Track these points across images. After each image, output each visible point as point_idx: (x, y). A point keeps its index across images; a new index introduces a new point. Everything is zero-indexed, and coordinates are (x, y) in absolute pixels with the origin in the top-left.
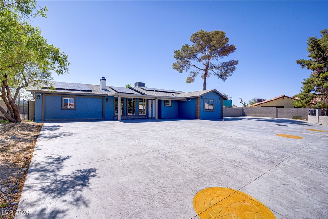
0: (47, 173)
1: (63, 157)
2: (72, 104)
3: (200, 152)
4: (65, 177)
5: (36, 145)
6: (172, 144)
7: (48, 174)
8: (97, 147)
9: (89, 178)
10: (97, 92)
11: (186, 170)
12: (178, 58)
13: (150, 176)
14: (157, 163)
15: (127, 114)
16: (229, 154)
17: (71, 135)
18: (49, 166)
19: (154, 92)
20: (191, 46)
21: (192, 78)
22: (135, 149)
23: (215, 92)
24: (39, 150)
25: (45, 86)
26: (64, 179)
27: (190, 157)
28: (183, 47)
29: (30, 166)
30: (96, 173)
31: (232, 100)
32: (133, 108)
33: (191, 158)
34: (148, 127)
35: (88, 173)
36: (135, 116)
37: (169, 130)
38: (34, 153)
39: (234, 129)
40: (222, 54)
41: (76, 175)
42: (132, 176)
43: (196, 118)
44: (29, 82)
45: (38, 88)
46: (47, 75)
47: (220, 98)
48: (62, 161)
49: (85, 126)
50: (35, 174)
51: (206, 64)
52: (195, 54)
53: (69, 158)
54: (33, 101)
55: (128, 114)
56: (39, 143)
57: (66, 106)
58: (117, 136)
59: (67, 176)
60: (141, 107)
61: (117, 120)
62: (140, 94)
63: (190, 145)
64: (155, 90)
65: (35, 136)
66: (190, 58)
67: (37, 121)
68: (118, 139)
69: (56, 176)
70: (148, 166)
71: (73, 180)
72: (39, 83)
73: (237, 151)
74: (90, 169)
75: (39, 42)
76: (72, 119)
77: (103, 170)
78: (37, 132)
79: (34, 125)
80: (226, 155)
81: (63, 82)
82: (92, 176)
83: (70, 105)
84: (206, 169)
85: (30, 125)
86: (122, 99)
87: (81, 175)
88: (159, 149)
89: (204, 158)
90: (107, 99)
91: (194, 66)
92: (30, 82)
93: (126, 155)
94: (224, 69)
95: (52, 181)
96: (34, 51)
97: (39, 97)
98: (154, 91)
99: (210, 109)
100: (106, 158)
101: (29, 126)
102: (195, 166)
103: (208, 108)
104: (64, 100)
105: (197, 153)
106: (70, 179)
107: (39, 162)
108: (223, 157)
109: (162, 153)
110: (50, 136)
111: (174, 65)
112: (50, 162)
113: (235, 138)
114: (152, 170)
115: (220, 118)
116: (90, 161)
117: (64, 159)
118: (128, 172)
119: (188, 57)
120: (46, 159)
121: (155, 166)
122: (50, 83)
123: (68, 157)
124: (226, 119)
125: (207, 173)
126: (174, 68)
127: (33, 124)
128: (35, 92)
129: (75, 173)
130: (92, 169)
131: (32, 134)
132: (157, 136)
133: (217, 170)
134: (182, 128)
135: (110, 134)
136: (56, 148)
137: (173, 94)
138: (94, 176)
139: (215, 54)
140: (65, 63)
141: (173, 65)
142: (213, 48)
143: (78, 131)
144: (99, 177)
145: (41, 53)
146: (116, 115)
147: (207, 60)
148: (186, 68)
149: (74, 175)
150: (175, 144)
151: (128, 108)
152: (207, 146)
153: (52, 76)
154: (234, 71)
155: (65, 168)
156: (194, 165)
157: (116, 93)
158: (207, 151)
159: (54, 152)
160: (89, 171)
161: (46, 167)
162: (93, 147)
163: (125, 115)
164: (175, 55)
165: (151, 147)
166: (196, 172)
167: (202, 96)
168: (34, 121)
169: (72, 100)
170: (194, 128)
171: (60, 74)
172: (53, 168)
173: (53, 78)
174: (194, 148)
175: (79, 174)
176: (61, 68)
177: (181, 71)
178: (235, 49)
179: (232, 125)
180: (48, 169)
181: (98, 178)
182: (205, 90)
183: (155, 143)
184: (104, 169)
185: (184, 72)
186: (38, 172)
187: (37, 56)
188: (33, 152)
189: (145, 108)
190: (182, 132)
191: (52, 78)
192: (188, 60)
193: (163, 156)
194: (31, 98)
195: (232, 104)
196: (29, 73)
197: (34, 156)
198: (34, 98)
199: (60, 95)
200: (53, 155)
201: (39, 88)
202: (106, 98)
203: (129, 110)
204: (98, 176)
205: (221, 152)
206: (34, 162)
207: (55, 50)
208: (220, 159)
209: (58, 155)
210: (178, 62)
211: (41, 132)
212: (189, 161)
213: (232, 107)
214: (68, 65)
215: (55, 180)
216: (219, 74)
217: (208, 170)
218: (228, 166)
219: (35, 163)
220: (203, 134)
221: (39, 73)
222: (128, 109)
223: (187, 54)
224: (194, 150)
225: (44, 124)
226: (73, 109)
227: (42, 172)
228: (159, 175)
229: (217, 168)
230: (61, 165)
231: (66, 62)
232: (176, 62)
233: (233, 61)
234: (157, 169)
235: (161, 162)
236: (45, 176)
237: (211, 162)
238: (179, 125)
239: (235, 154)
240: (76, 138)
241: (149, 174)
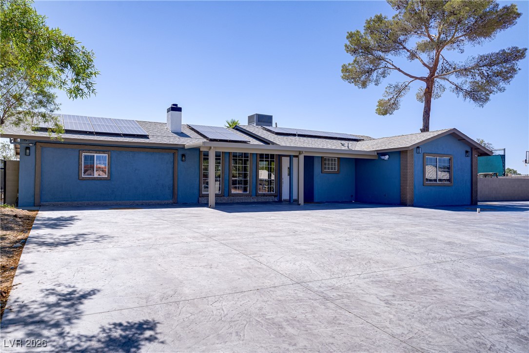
0: (44, 329)
1: (80, 291)
2: (103, 166)
3: (414, 291)
4: (84, 339)
5: (20, 263)
6: (341, 267)
7: (46, 333)
8: (159, 268)
9: (139, 345)
10: (159, 138)
11: (378, 336)
12: (355, 52)
13: (286, 346)
14: (303, 313)
15: (229, 191)
16: (498, 303)
17: (100, 239)
18: (49, 311)
19: (297, 138)
20: (390, 18)
21: (392, 101)
22: (248, 277)
23: (455, 136)
24: (28, 275)
25: (43, 125)
26: (82, 344)
27: (387, 302)
28: (368, 22)
29: (6, 311)
30: (156, 333)
31: (503, 157)
32: (245, 176)
33: (390, 304)
34: (281, 224)
35: (139, 332)
36: (250, 195)
37: (333, 231)
38: (16, 280)
39: (513, 235)
40: (475, 33)
41: (109, 336)
42: (241, 342)
43: (403, 204)
44: (6, 116)
45: (25, 129)
46: (46, 99)
47: (469, 150)
48: (79, 301)
49: (133, 220)
50: (16, 330)
51: (430, 64)
52: (402, 38)
53: (94, 294)
54: (13, 159)
55: (233, 191)
56: (27, 257)
57: (89, 172)
58: (208, 243)
59: (90, 339)
60: (263, 175)
61: (206, 205)
62: (262, 144)
63: (386, 273)
64: (299, 133)
65: (19, 241)
66: (387, 51)
67: (23, 207)
68: (209, 252)
69: (64, 337)
70: (281, 320)
71: (102, 348)
72: (29, 118)
73: (524, 296)
74: (142, 321)
75: (28, 23)
76: (102, 202)
77: (172, 325)
78: (23, 231)
79: (16, 216)
80: (489, 303)
81: (82, 117)
82: (146, 339)
83: (98, 169)
84: (434, 338)
85: (8, 215)
86: (218, 156)
87: (121, 335)
88: (308, 278)
89: (426, 307)
90: (183, 155)
91: (399, 70)
92: (8, 116)
93: (228, 291)
94: (481, 74)
95: (53, 349)
96: (17, 45)
97: (28, 151)
98: (294, 135)
99: (440, 180)
100: (179, 297)
101: (6, 217)
102: (403, 327)
103: (434, 177)
104: (85, 156)
105: (406, 293)
106: (95, 344)
107: (25, 302)
108: (481, 309)
109: (316, 289)
110: (52, 241)
111: (345, 69)
112: (51, 303)
113: (517, 259)
114: (290, 330)
115: (469, 203)
116: (143, 302)
117: (84, 296)
118: (231, 333)
119: (381, 48)
120: (43, 295)
121: (298, 321)
122: (53, 118)
123: (93, 292)
124: (487, 206)
125: (437, 348)
126: (345, 78)
127: (14, 214)
128: (19, 140)
129: (108, 331)
130: (147, 322)
131: (13, 236)
132: (304, 247)
133: (465, 342)
134: (366, 228)
135: (189, 240)
136: (65, 270)
137: (343, 142)
138: (151, 339)
139: (457, 35)
140: (88, 71)
141: (342, 71)
142: (452, 18)
143: (115, 230)
144: (162, 342)
145: (33, 48)
146: (203, 193)
147: (435, 52)
148: (377, 76)
149: (105, 335)
150: (348, 268)
151: (233, 177)
152: (434, 277)
153: (57, 101)
154: (511, 77)
155: (84, 318)
156: (400, 325)
157: (205, 140)
158: (435, 290)
159: (60, 281)
160: (142, 327)
161: (42, 315)
162: (151, 270)
163: (226, 193)
164: (348, 43)
165: (287, 273)
166: (404, 345)
167: (418, 147)
168: (17, 205)
169: (103, 157)
170: (398, 229)
171: (76, 96)
172: (58, 317)
173: (60, 107)
174: (397, 280)
175: (117, 333)
176: (80, 82)
177: (364, 85)
178: (519, 15)
179: (505, 224)
180: (46, 319)
181: (161, 345)
182: (428, 130)
183: (297, 263)
184: (176, 323)
185: (371, 86)
186: (23, 327)
187: (24, 56)
188: (13, 278)
189: (273, 177)
190: (365, 238)
191: (57, 107)
192: (382, 54)
193: (318, 297)
194: (11, 154)
195: (504, 166)
196: (5, 96)
197: (14, 287)
198: (17, 154)
199: (76, 146)
200: (59, 285)
201: (29, 129)
202: (181, 152)
203: (234, 182)
204: (161, 340)
205: (475, 296)
206: (15, 302)
207: (65, 41)
208: (473, 313)
209: (70, 287)
210: (355, 61)
211: (33, 233)
212: (385, 312)
213: (504, 175)
214: (94, 76)
215: (61, 347)
216: (467, 87)
217: (437, 340)
218: (497, 336)
219: (16, 304)
220: (422, 243)
221: (28, 95)
222: (233, 179)
223: (379, 41)
224: (400, 284)
225: (39, 212)
226: (105, 179)
227: (31, 327)
228: (309, 346)
229: (465, 338)
230: (76, 310)
231: (90, 70)
232: (351, 62)
233: (509, 51)
234: (303, 328)
235: (312, 311)
236: (39, 335)
237: (447, 319)
238: (358, 220)
239: (517, 303)
240: (110, 246)
241: (284, 341)
